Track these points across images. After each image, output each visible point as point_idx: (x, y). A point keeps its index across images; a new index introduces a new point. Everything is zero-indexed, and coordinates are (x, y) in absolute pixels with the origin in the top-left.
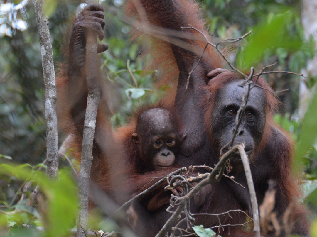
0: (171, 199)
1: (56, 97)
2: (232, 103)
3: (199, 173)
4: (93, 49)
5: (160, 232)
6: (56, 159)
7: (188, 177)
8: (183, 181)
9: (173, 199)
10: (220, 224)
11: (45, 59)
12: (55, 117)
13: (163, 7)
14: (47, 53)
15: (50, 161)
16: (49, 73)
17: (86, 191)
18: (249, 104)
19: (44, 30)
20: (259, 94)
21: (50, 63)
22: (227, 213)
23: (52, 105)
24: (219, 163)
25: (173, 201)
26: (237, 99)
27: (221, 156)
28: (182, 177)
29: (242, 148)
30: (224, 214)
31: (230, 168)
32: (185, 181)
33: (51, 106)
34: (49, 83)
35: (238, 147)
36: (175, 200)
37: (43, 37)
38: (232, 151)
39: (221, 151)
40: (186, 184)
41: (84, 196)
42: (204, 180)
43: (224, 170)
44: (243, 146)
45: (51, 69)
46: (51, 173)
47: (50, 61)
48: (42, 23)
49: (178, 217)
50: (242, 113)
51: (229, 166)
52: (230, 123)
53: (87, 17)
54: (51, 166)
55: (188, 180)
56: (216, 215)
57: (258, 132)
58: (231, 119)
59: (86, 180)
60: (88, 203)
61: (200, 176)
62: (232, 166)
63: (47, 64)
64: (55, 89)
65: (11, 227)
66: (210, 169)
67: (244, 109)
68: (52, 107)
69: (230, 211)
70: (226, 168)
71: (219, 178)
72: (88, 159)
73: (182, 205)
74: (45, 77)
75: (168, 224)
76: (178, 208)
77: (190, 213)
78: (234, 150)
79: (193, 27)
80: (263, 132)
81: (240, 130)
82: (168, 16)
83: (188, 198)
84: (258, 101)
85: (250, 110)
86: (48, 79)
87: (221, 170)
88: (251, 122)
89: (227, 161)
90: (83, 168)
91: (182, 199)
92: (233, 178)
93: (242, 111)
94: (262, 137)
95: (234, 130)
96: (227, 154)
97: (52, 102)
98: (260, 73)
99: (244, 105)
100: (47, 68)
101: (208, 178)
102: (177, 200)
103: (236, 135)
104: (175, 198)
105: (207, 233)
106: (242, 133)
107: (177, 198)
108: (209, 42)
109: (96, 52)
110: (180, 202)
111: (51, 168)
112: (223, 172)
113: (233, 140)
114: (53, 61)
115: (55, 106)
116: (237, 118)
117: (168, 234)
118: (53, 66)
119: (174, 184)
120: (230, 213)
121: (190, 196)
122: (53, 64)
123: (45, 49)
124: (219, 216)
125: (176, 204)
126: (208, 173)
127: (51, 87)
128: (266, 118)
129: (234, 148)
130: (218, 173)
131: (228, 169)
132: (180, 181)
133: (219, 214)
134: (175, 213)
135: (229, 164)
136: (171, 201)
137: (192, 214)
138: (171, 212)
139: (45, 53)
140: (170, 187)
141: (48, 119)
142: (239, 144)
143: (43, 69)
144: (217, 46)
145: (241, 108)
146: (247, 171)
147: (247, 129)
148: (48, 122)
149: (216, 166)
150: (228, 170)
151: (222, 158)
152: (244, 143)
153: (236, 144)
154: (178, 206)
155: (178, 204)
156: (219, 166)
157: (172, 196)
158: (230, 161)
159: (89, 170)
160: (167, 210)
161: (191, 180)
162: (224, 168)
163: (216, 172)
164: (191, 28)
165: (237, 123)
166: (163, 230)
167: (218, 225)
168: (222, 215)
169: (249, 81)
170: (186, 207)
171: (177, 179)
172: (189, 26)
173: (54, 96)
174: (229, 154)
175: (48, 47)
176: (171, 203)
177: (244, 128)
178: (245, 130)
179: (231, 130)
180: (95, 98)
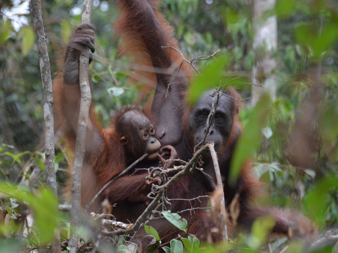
0: (152, 187)
1: (53, 101)
2: (204, 108)
3: (174, 166)
4: (86, 60)
5: (143, 214)
6: (53, 153)
7: (165, 169)
8: (162, 172)
9: (154, 188)
10: (192, 207)
11: (43, 70)
12: (52, 118)
13: (147, 27)
14: (45, 65)
15: (48, 154)
16: (47, 81)
17: (79, 178)
18: (219, 108)
19: (43, 45)
20: (227, 100)
21: (48, 73)
22: (197, 199)
23: (50, 108)
24: (192, 159)
25: (154, 190)
26: (209, 104)
27: (194, 153)
28: (161, 169)
29: (212, 146)
30: (195, 199)
31: (202, 163)
32: (163, 172)
33: (48, 109)
34: (47, 90)
35: (208, 145)
36: (155, 189)
37: (41, 51)
38: (204, 149)
39: (195, 149)
40: (164, 175)
41: (77, 182)
42: (180, 172)
43: (197, 164)
44: (213, 145)
45: (49, 78)
46: (49, 165)
47: (48, 72)
48: (41, 40)
49: (158, 202)
50: (212, 118)
51: (201, 161)
52: (203, 124)
53: (80, 35)
54: (49, 159)
55: (165, 171)
56: (188, 200)
57: (226, 131)
58: (203, 121)
59: (79, 169)
60: (80, 188)
61: (176, 168)
62: (204, 162)
63: (45, 74)
64: (52, 94)
65: (15, 208)
66: (183, 162)
67: (214, 114)
68: (50, 110)
69: (200, 196)
70: (198, 163)
71: (192, 171)
72: (81, 152)
73: (161, 193)
74: (43, 85)
75: (149, 208)
76: (158, 195)
77: (167, 198)
78: (205, 148)
79: (171, 47)
80: (230, 132)
81: (210, 130)
82: (151, 34)
83: (166, 187)
84: (226, 106)
85: (219, 114)
86: (46, 86)
87: (194, 164)
88: (220, 124)
89: (199, 157)
90: (77, 159)
91: (161, 188)
92: (202, 170)
93: (212, 116)
94: (230, 135)
95: (205, 131)
96: (200, 151)
97: (49, 106)
98: (227, 84)
99: (214, 111)
100: (45, 78)
101: (183, 171)
102: (157, 189)
103: (207, 135)
104: (155, 187)
105: (174, 217)
106: (212, 133)
107: (157, 187)
108: (185, 59)
109: (88, 63)
110: (160, 190)
111: (49, 161)
112: (196, 166)
113: (205, 140)
114: (50, 72)
115: (52, 109)
116: (208, 121)
117: (149, 216)
118: (50, 76)
119: (154, 175)
120: (200, 198)
121: (168, 186)
122: (50, 74)
123: (44, 62)
124: (190, 200)
125: (156, 192)
126: (182, 166)
127: (49, 93)
128: (233, 120)
129: (205, 146)
130: (192, 167)
131: (200, 163)
132: (158, 172)
133: (191, 200)
134: (155, 198)
135: (201, 159)
136: (152, 189)
137: (169, 200)
138: (151, 198)
139: (44, 65)
140: (150, 177)
141: (46, 119)
142: (210, 143)
143: (42, 78)
144: (191, 62)
145: (211, 114)
146: (216, 166)
147: (216, 129)
148: (46, 122)
149: (191, 161)
150: (200, 165)
151: (195, 155)
152: (213, 142)
153: (207, 143)
154: (157, 193)
155: (158, 192)
156: (193, 161)
157: (153, 185)
158: (202, 157)
159: (81, 161)
160: (148, 196)
161: (168, 172)
162: (197, 163)
163: (190, 166)
164: (169, 47)
165: (208, 126)
166: (145, 213)
167: (190, 208)
168: (194, 200)
169: (219, 92)
170: (163, 194)
171: (157, 171)
172: (168, 46)
173: (51, 100)
174: (201, 151)
175: (46, 60)
176: (152, 191)
177: (214, 128)
178: (214, 130)
179: (203, 130)
180: (87, 101)
